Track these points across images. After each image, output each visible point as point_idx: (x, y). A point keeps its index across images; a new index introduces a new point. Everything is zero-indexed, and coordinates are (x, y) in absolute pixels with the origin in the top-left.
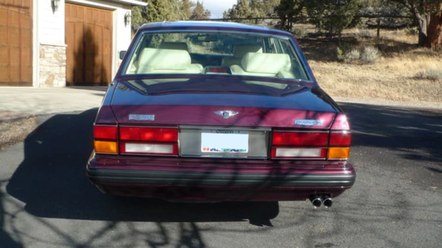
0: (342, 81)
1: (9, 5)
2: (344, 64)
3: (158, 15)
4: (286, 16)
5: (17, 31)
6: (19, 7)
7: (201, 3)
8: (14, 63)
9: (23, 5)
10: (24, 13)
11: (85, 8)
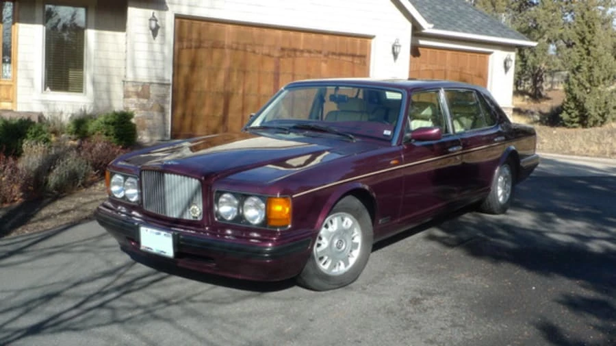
1: (341, 54)
6: (353, 56)
9: (358, 53)
10: (358, 62)
11: (449, 52)
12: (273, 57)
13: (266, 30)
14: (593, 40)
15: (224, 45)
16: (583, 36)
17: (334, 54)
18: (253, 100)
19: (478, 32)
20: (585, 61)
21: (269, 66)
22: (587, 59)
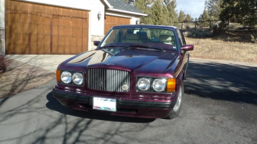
0: (251, 53)
1: (77, 18)
2: (254, 44)
3: (158, 20)
4: (225, 19)
5: (81, 29)
6: (82, 18)
7: (189, 15)
8: (79, 44)
9: (84, 17)
10: (84, 21)
11: (116, 18)
12: (49, 18)
13: (46, 6)
14: (160, 14)
15: (28, 12)
16: (157, 13)
17: (74, 17)
18: (41, 36)
19: (127, 10)
20: (158, 22)
21: (48, 22)
22: (158, 21)
